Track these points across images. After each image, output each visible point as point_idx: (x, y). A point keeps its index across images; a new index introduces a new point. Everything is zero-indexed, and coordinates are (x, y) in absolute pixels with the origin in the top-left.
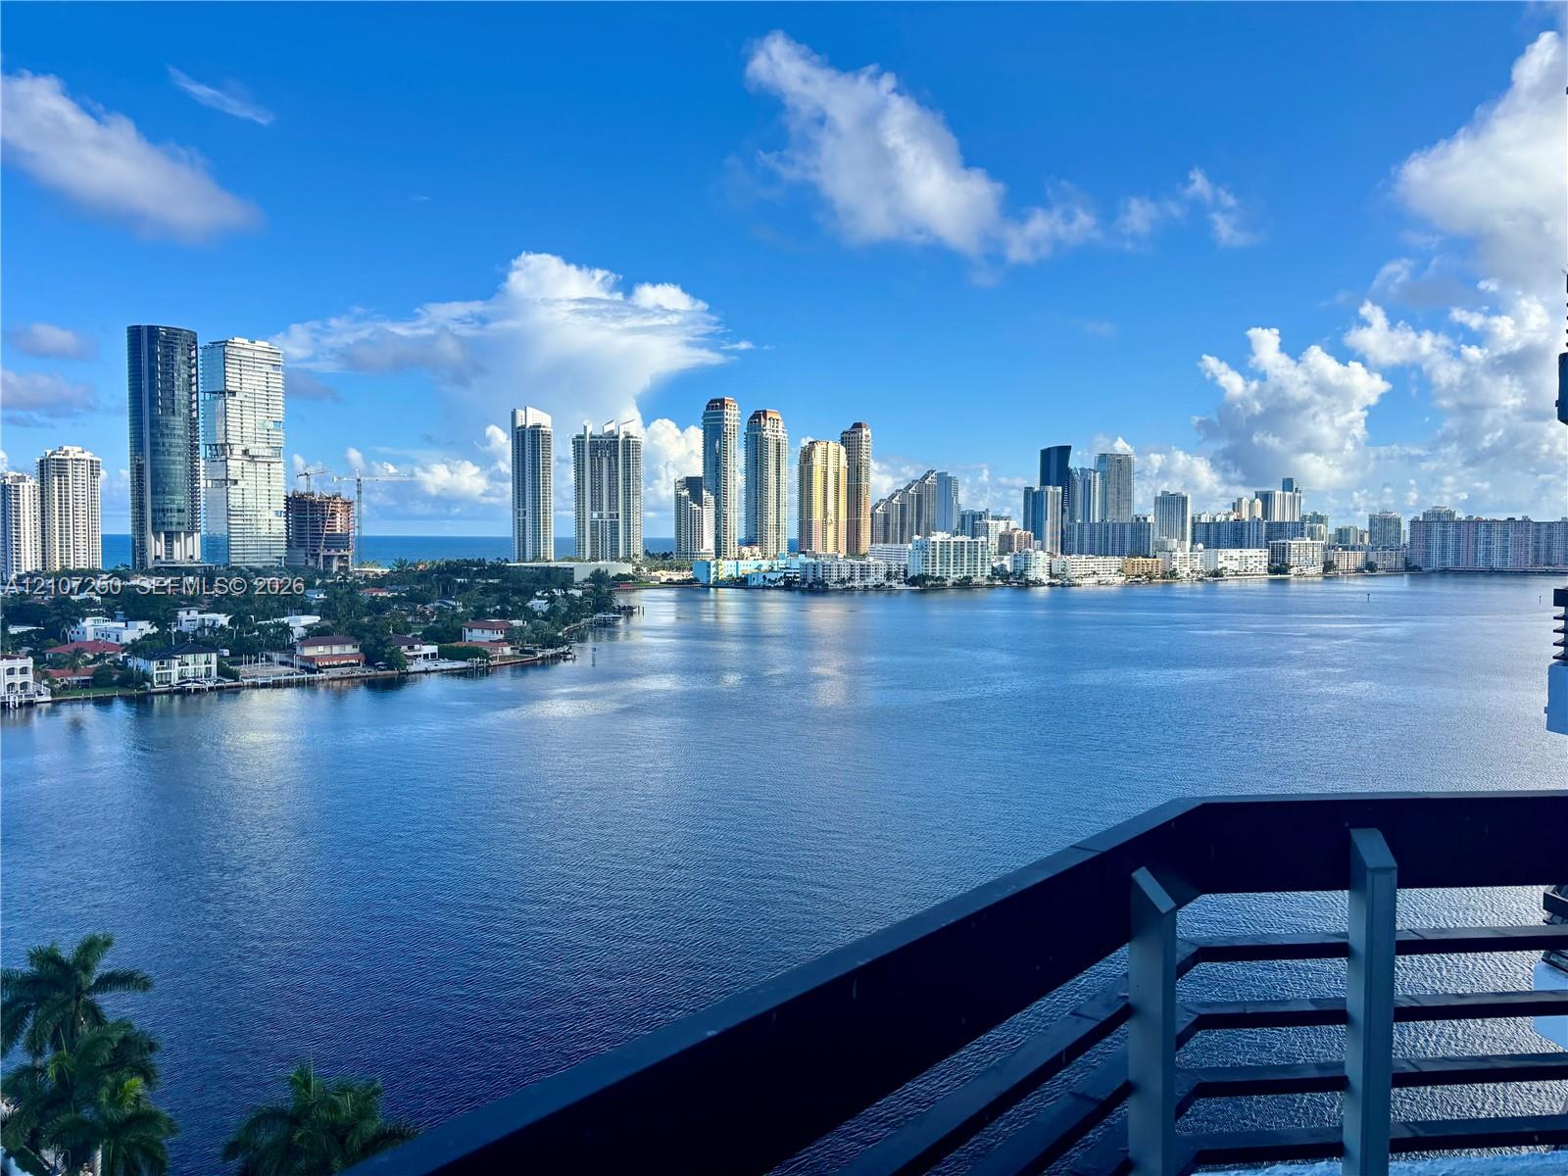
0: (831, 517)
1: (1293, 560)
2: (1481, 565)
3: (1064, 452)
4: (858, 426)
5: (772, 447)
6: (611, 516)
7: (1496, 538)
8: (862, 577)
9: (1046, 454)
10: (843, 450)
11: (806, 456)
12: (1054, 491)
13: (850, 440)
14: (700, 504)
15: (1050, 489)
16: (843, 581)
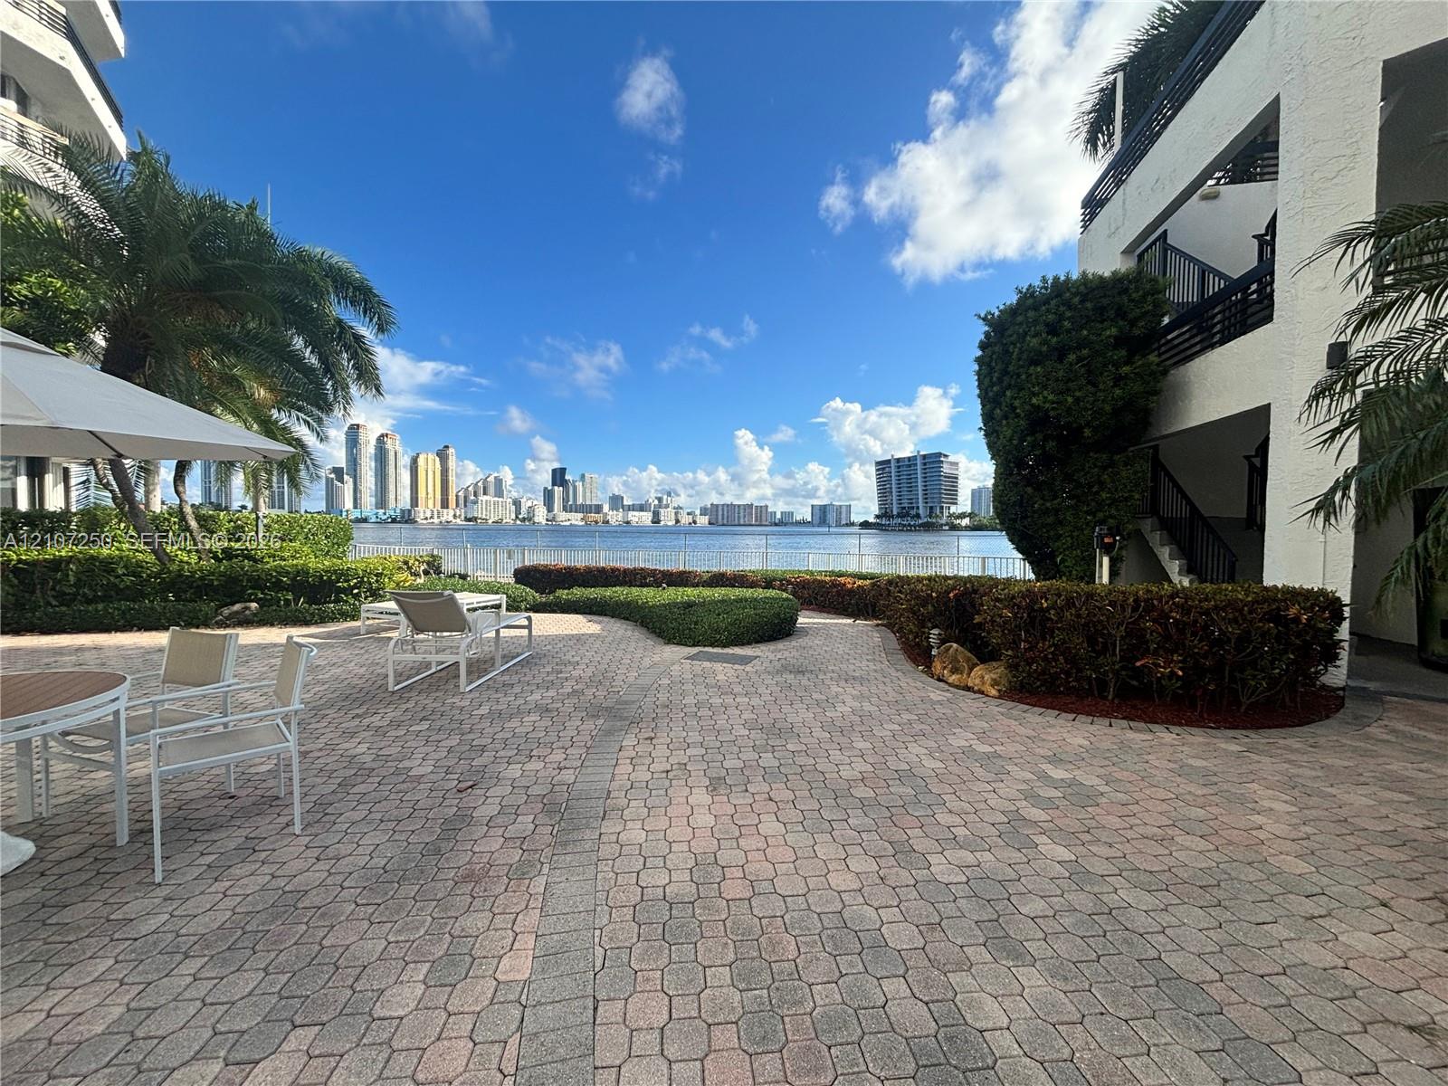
0: (431, 495)
1: (662, 518)
2: (736, 522)
3: (563, 471)
4: (447, 447)
5: (391, 455)
6: (279, 487)
7: (742, 511)
8: (439, 517)
9: (554, 471)
10: (437, 459)
11: (414, 461)
12: (558, 490)
13: (442, 455)
14: (343, 483)
15: (556, 488)
16: (426, 519)
